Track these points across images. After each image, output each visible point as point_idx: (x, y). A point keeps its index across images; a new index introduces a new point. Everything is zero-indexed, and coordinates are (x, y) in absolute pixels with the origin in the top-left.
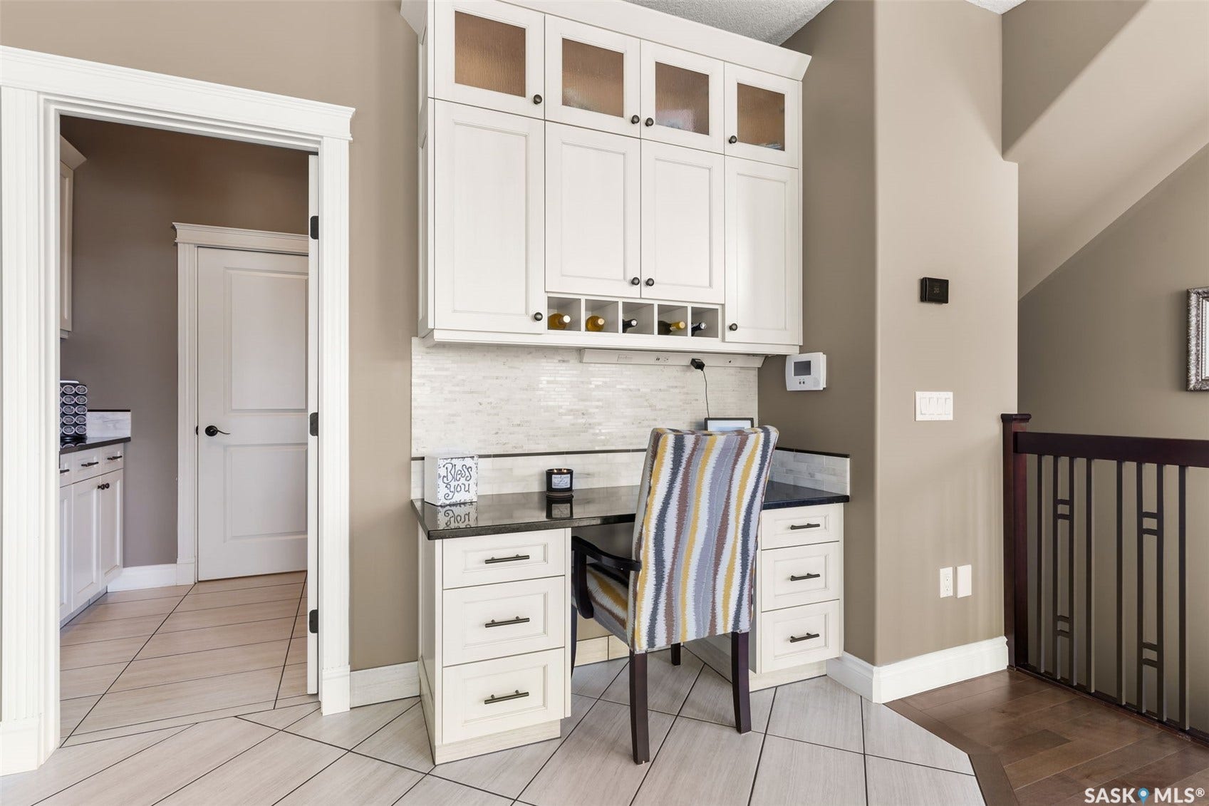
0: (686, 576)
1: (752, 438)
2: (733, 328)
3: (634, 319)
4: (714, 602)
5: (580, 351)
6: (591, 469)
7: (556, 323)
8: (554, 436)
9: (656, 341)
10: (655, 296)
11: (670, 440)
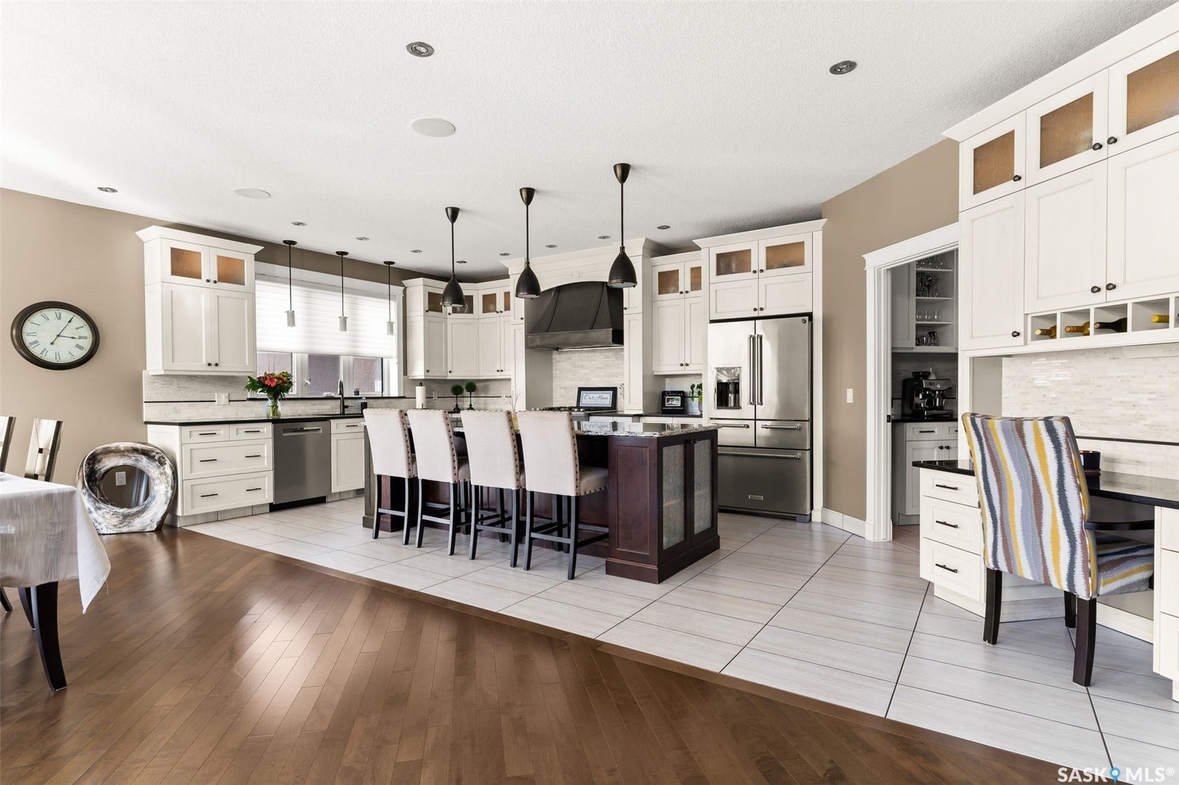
8: (1105, 424)
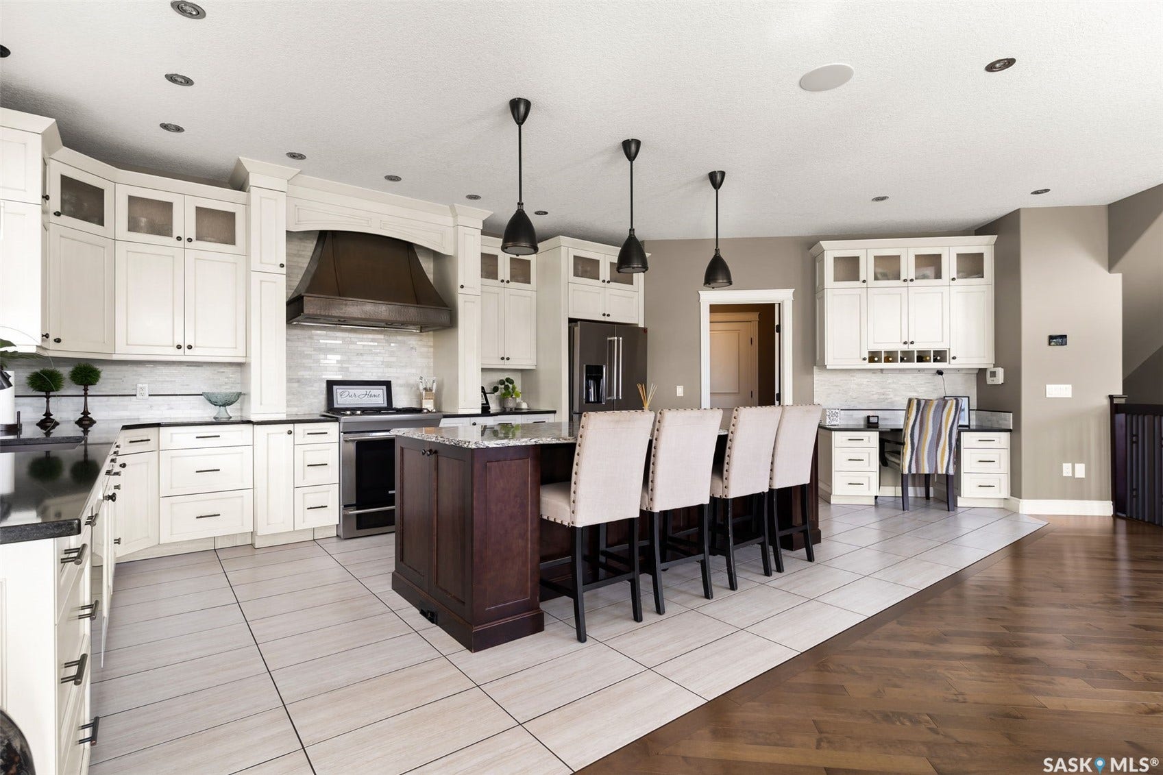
0: (924, 450)
1: (949, 402)
2: (954, 358)
3: (906, 357)
4: (936, 461)
5: (882, 370)
6: (887, 417)
7: (871, 360)
8: (871, 403)
9: (916, 365)
10: (915, 348)
11: (915, 401)
